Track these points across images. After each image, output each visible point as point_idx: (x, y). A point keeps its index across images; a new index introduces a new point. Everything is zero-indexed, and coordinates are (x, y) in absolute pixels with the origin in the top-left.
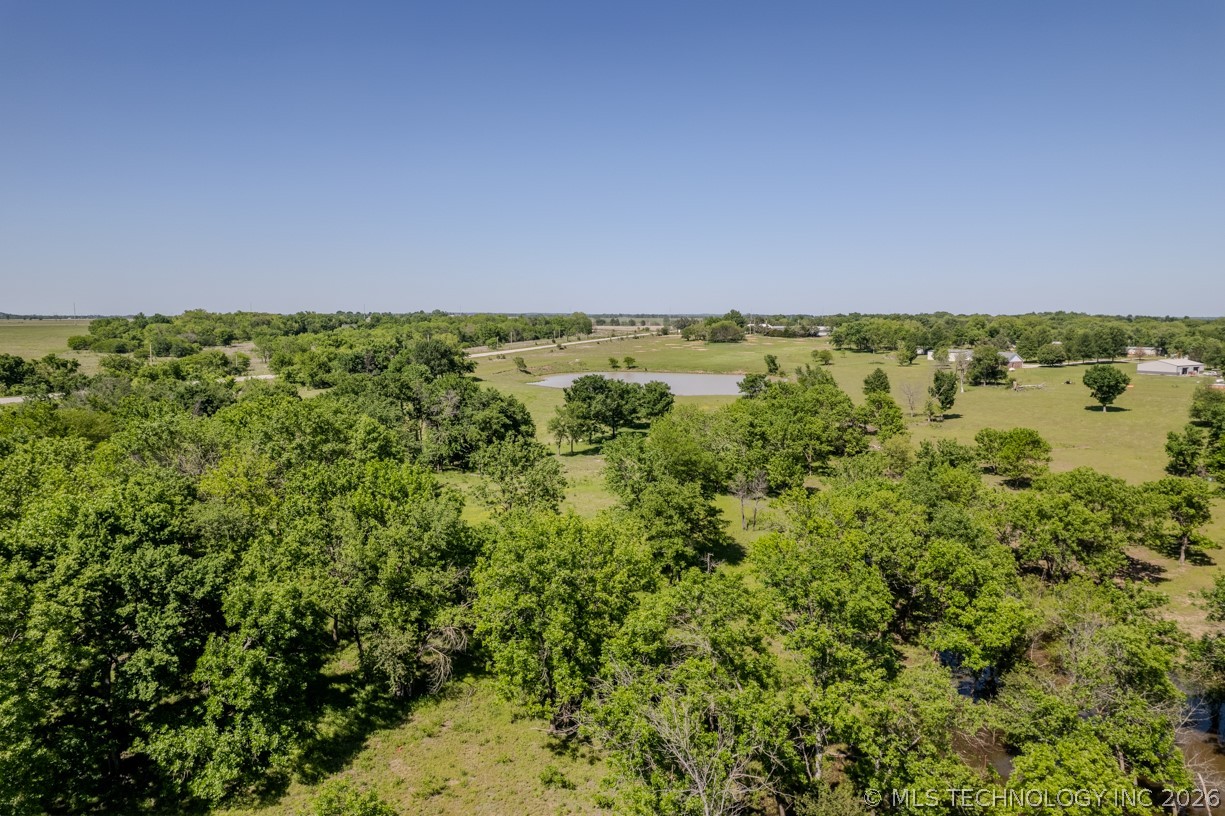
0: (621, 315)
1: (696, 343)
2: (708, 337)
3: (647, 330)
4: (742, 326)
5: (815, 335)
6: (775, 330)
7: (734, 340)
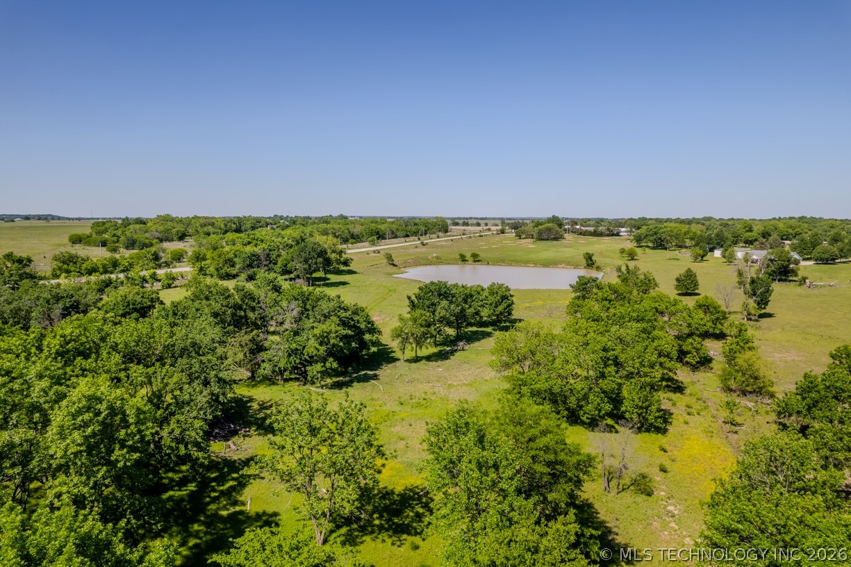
0: (471, 218)
1: (526, 240)
2: (535, 236)
3: (489, 230)
4: (560, 228)
5: (618, 235)
6: (587, 231)
7: (556, 239)
